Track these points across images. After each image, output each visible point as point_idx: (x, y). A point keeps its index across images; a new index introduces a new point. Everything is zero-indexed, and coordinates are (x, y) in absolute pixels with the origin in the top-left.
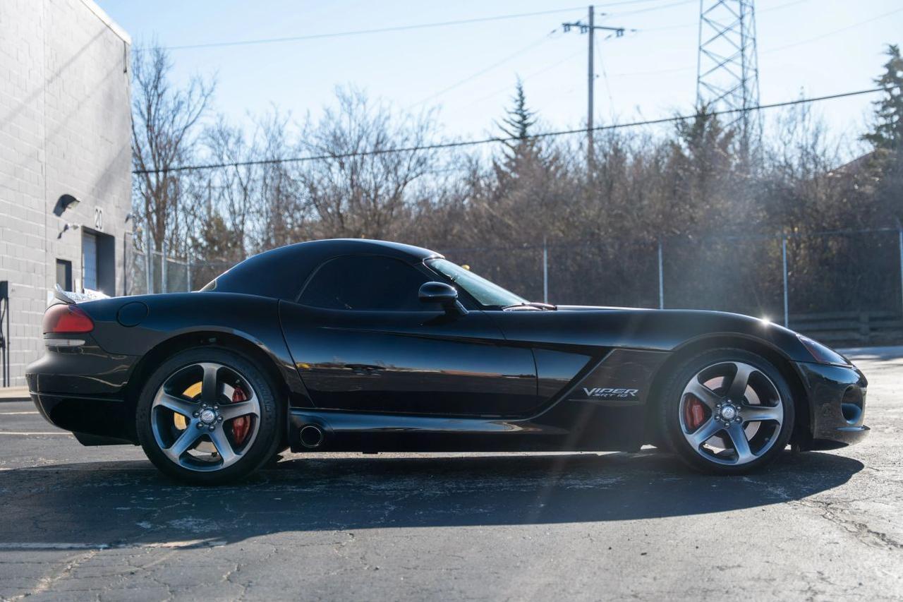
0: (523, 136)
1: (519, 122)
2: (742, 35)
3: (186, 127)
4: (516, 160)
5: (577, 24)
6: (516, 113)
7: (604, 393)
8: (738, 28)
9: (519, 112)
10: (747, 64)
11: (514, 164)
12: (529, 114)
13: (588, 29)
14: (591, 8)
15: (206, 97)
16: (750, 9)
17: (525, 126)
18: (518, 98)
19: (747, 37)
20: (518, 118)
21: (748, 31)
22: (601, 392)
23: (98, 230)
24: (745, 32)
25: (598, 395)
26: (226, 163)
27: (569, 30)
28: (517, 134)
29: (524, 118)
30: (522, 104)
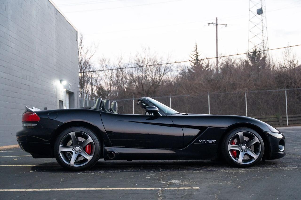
0: (197, 59)
1: (196, 55)
2: (262, 26)
3: (90, 58)
4: (195, 67)
5: (212, 23)
6: (195, 52)
7: (205, 141)
8: (261, 24)
9: (196, 51)
10: (264, 35)
11: (194, 68)
12: (199, 52)
13: (216, 25)
14: (217, 18)
15: (96, 48)
16: (265, 18)
17: (198, 56)
18: (195, 47)
19: (264, 27)
20: (196, 53)
21: (264, 25)
22: (204, 141)
23: (70, 91)
24: (263, 25)
25: (203, 142)
26: (105, 69)
27: (210, 25)
28: (195, 59)
29: (197, 53)
30: (196, 49)
